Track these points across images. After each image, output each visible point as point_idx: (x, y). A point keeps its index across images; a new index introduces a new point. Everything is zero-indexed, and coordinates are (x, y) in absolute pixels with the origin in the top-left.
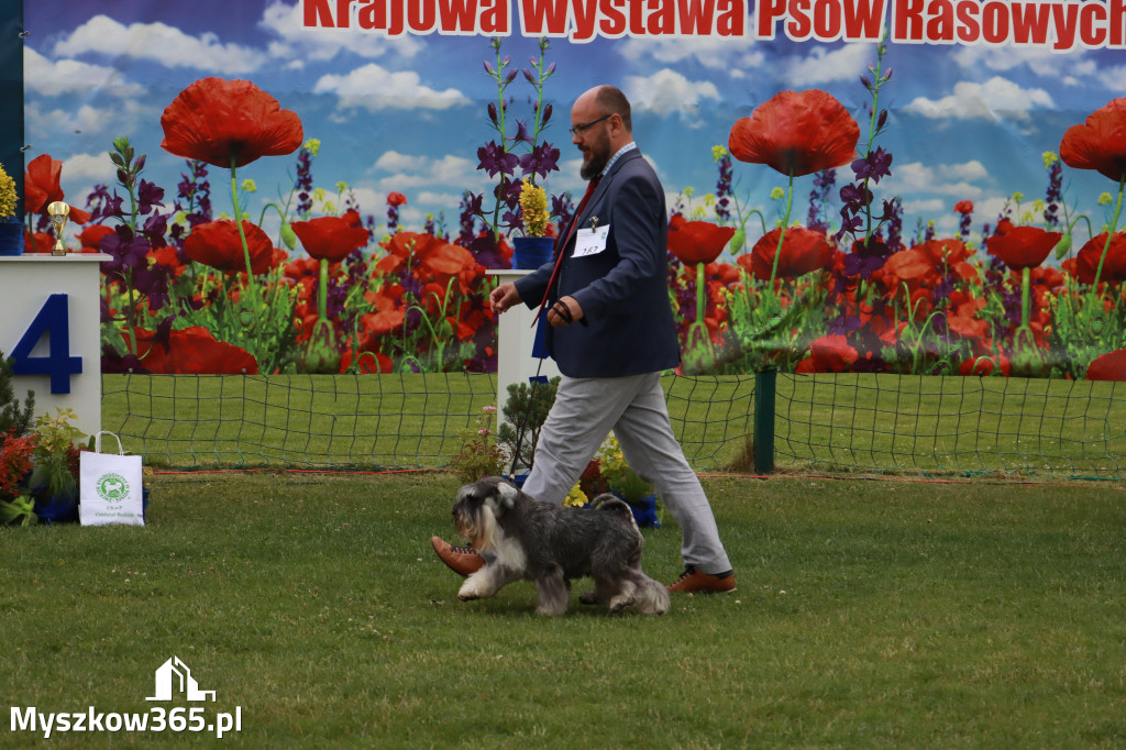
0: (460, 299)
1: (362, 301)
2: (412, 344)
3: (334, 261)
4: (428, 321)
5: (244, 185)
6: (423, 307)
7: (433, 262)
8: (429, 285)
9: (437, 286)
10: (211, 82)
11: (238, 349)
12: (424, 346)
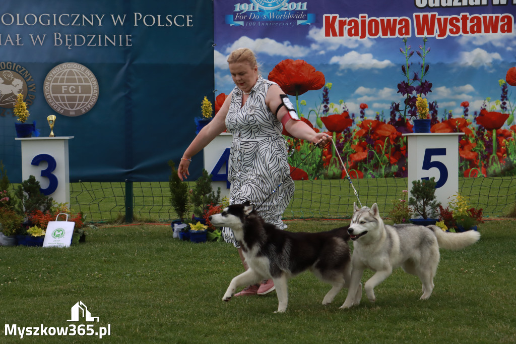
0: (390, 146)
1: (350, 149)
2: (371, 166)
3: (338, 132)
4: (377, 156)
5: (301, 102)
6: (375, 150)
7: (379, 132)
8: (377, 141)
9: (380, 141)
10: (288, 61)
11: (300, 170)
12: (376, 167)
